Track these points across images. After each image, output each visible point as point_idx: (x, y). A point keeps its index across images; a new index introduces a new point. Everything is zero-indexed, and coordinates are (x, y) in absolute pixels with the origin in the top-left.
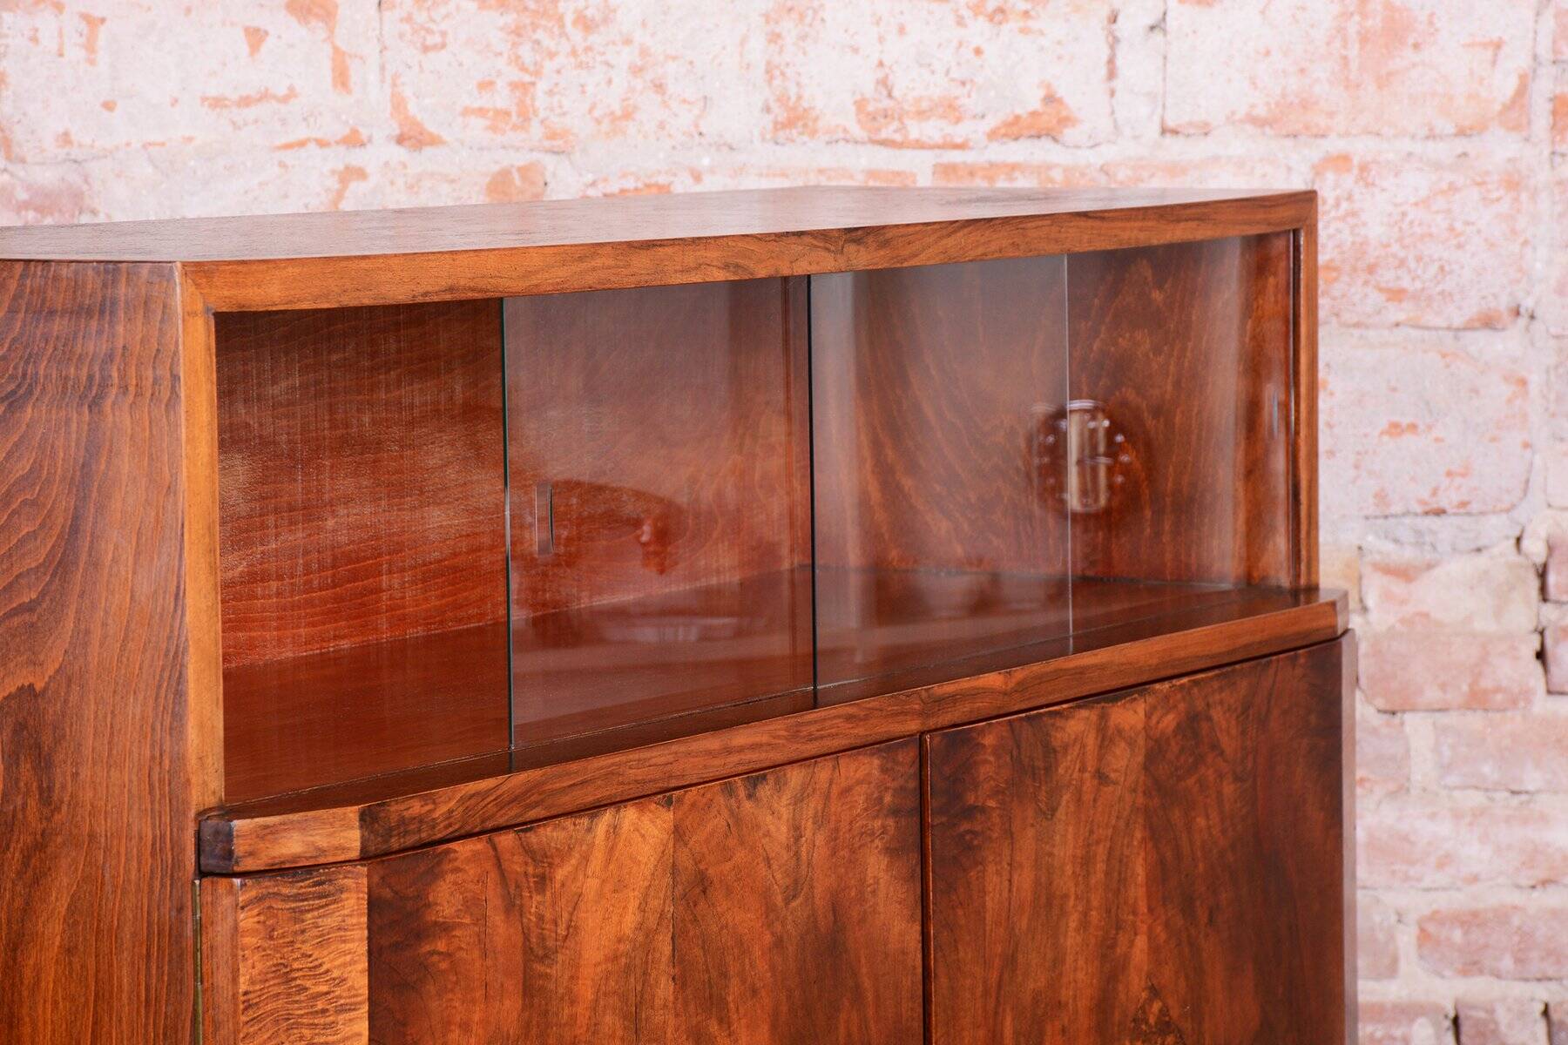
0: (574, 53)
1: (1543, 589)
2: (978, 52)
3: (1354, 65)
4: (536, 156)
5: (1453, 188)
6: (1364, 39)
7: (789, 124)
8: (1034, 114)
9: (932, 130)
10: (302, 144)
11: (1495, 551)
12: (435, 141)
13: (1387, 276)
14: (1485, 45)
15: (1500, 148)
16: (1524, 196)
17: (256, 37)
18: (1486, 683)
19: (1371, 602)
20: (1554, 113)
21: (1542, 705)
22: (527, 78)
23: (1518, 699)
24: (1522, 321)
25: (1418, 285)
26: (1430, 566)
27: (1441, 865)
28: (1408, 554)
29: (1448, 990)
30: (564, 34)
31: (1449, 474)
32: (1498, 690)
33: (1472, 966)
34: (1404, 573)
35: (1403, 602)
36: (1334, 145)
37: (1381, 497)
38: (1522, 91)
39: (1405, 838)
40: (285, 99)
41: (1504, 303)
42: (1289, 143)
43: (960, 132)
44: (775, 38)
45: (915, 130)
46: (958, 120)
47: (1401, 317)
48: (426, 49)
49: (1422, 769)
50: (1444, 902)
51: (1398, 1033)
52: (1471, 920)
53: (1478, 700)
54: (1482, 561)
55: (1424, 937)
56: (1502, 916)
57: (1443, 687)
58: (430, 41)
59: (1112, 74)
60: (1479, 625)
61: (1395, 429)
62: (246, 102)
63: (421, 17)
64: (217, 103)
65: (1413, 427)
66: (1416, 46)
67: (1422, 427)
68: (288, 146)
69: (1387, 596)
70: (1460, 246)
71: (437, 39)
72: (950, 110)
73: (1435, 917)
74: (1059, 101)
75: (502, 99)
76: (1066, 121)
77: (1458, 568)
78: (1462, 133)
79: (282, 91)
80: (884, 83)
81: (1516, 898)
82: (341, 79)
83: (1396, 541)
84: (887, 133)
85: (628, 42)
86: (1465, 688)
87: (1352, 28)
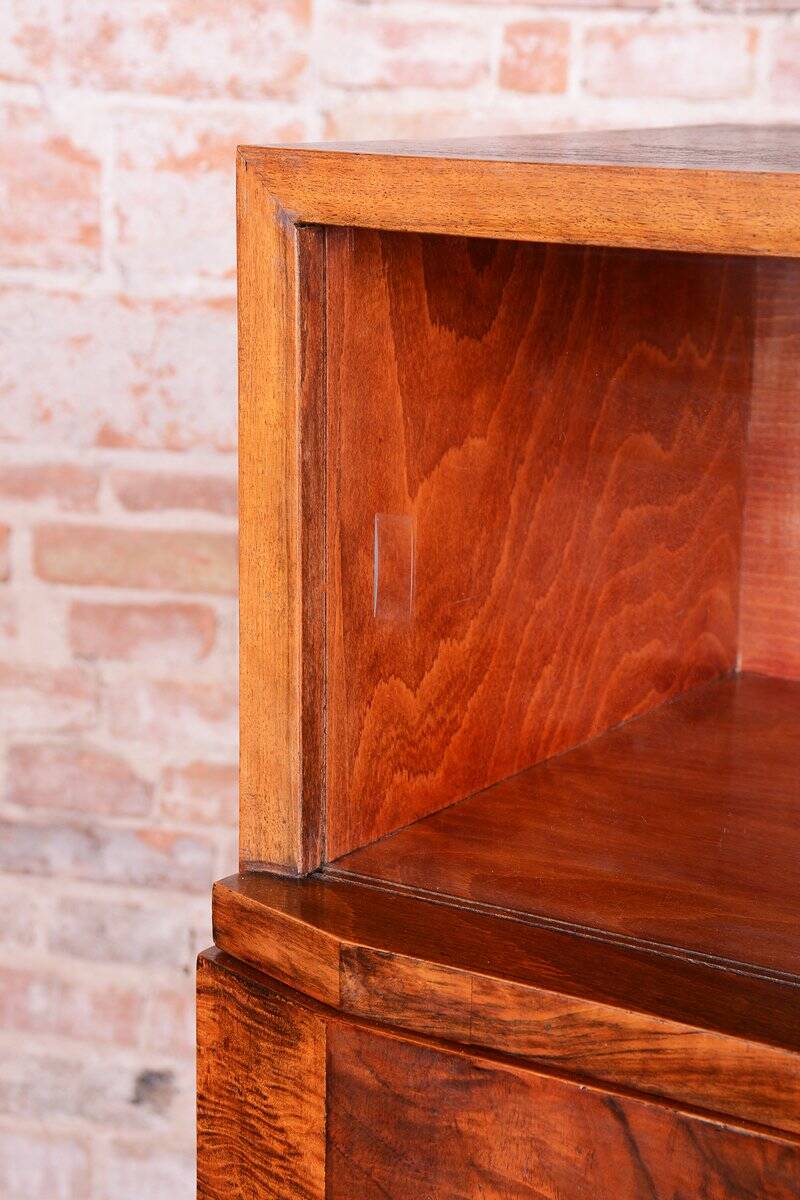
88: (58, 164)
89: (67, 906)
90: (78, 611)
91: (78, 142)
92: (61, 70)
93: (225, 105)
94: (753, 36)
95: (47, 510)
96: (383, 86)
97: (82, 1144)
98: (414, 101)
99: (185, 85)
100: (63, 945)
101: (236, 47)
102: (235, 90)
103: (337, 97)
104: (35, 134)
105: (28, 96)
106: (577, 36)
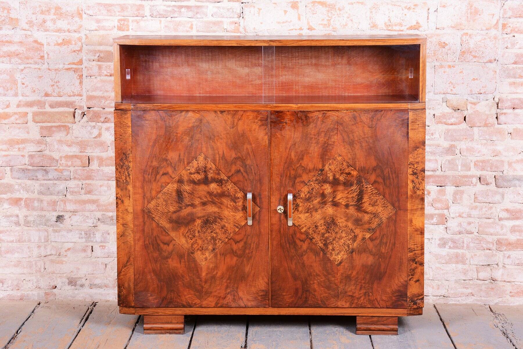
0: (338, 14)
1: (498, 107)
2: (405, 15)
3: (469, 18)
4: (330, 32)
5: (485, 39)
6: (471, 13)
7: (373, 27)
8: (415, 25)
9: (397, 28)
10: (292, 30)
11: (490, 100)
12: (314, 29)
13: (473, 54)
14: (491, 15)
15: (493, 32)
16: (497, 40)
17: (286, 12)
18: (487, 122)
19: (468, 109)
20: (502, 26)
21: (497, 126)
22: (330, 19)
23: (493, 125)
24: (496, 61)
25: (479, 55)
26: (479, 103)
27: (478, 153)
28: (475, 101)
29: (479, 173)
30: (336, 11)
31: (483, 87)
32: (489, 123)
33: (483, 169)
34: (474, 104)
35: (474, 109)
36: (465, 31)
37: (471, 91)
38: (497, 22)
39: (473, 148)
40: (289, 22)
41: (493, 59)
42: (458, 31)
43: (402, 28)
44: (371, 12)
45: (394, 28)
46: (402, 26)
47: (476, 60)
48: (313, 14)
49: (476, 137)
50: (478, 159)
51: (470, 180)
52: (483, 162)
53: (486, 125)
54: (488, 101)
55: (475, 164)
56: (488, 161)
57: (480, 123)
58: (314, 12)
59: (428, 19)
60: (487, 113)
61: (474, 79)
62: (283, 22)
63: (313, 9)
64: (279, 23)
65: (477, 79)
66: (480, 15)
67: (478, 79)
68: (290, 30)
69: (471, 108)
70: (486, 49)
71: (315, 12)
72: (401, 25)
73: (477, 161)
74: (419, 23)
75: (325, 22)
76: (420, 27)
77: (484, 103)
78: (487, 29)
79: (289, 21)
80: (390, 20)
81: (491, 158)
82: (299, 19)
83: (473, 98)
84: (390, 28)
85: (347, 13)
86: (484, 123)
87: (469, 11)
88: (35, 45)
89: (41, 185)
90: (42, 128)
91: (39, 41)
92: (35, 28)
93: (67, 33)
94: (161, 21)
95: (35, 109)
96: (96, 30)
97: (46, 231)
98: (102, 32)
99: (59, 30)
100: (41, 193)
101: (69, 24)
102: (69, 31)
103: (88, 32)
104: (31, 39)
105: (29, 33)
106: (130, 21)
